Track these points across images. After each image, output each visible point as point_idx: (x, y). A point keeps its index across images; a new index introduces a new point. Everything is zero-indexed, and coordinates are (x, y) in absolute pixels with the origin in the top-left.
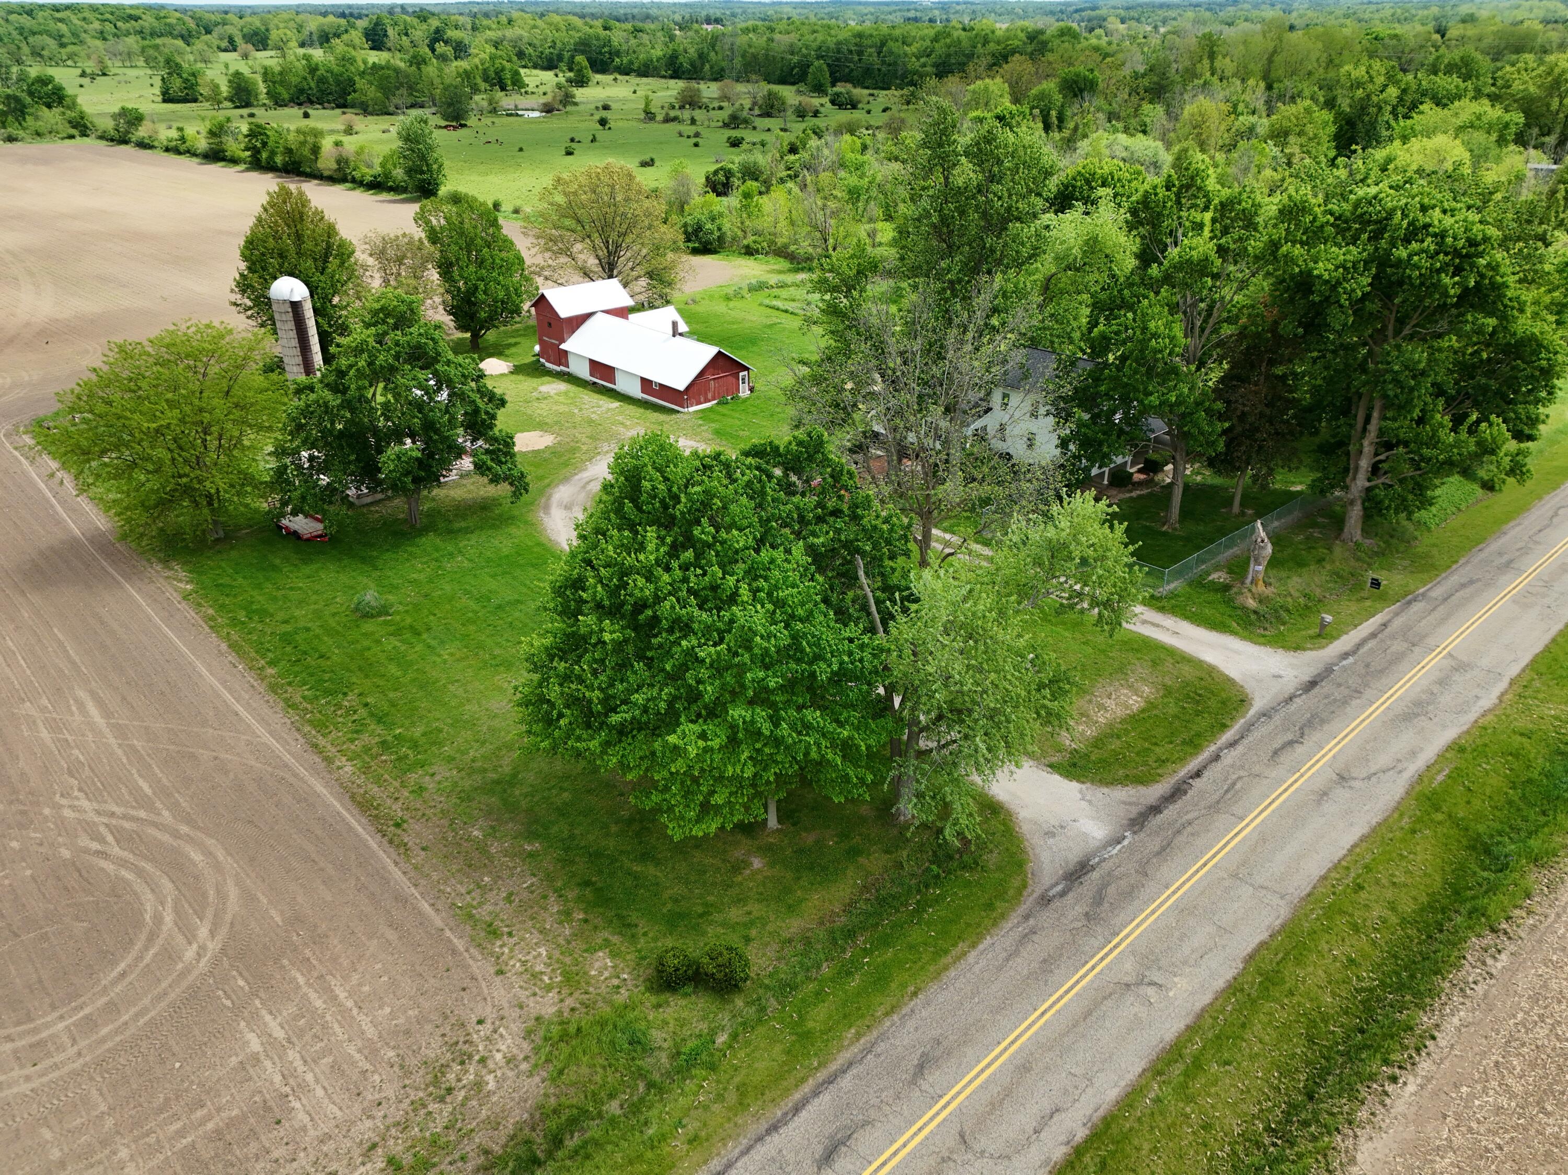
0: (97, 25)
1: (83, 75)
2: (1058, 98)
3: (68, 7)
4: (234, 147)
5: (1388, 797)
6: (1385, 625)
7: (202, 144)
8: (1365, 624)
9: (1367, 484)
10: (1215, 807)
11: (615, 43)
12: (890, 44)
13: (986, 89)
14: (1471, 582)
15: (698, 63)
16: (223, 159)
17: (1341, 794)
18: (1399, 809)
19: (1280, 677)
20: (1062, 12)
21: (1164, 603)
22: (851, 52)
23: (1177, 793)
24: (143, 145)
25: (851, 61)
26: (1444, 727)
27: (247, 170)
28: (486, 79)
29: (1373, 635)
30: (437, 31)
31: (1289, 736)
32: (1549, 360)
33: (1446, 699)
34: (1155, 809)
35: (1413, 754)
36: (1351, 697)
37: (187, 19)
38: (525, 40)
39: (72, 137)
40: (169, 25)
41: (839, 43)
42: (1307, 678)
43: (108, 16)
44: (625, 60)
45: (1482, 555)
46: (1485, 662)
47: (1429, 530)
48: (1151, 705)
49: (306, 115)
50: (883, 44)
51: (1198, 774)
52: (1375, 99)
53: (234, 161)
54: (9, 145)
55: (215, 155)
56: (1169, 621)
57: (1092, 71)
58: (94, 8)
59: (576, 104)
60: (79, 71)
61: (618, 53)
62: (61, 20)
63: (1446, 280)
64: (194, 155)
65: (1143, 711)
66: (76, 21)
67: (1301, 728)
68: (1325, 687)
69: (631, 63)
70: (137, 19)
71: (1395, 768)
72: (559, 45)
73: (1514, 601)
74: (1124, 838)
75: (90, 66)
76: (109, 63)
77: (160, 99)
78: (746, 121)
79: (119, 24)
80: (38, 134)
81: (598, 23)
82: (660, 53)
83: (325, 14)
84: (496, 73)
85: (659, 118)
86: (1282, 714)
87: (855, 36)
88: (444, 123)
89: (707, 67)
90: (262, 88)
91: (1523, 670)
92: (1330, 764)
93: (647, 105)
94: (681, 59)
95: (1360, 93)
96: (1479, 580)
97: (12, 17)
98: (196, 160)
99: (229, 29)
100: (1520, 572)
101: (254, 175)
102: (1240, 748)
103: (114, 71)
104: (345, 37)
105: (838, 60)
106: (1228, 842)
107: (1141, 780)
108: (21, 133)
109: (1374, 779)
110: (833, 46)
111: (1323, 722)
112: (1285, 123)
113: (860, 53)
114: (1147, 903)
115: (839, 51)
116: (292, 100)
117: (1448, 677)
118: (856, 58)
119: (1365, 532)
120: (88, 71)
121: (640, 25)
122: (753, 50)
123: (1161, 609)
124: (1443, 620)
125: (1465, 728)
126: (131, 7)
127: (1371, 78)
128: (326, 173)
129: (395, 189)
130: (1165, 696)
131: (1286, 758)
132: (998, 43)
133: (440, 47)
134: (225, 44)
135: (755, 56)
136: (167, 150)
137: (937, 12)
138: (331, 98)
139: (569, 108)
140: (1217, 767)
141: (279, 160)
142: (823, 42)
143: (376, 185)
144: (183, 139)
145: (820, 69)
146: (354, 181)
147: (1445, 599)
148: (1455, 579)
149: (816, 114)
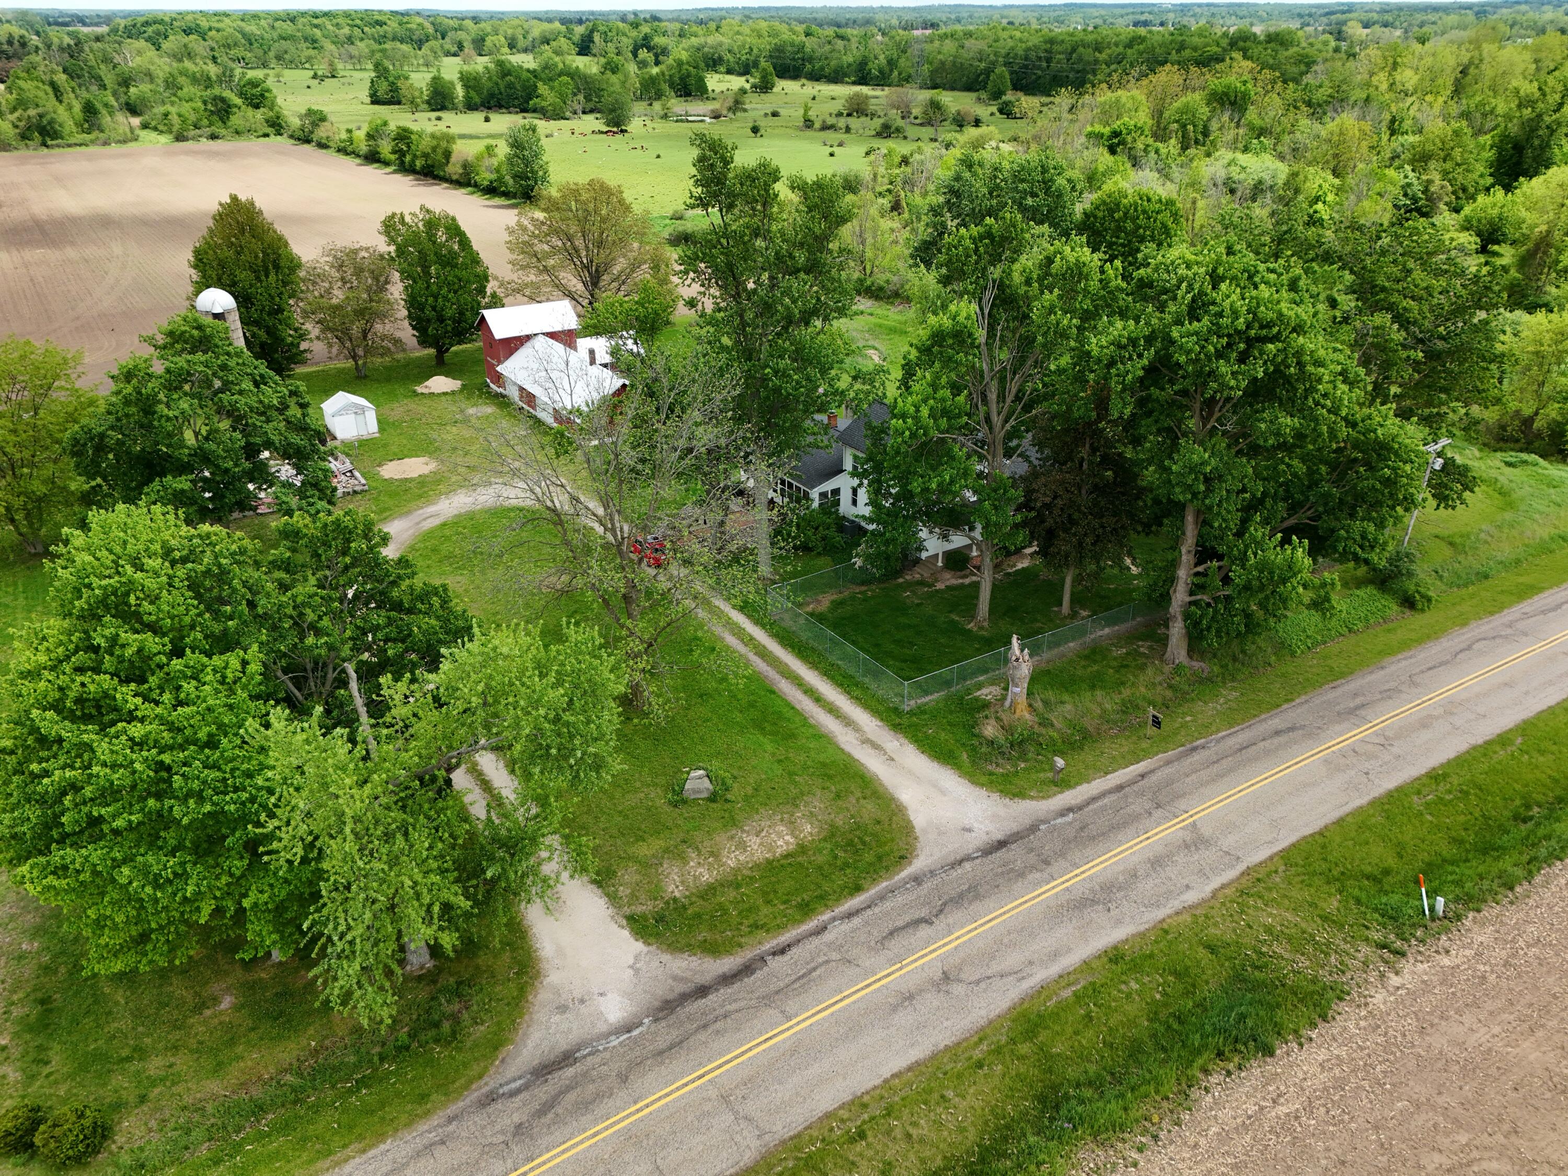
0: (346, 31)
1: (315, 77)
2: (1204, 111)
3: (326, 14)
4: (386, 148)
5: (983, 1013)
6: (1143, 776)
7: (363, 148)
8: (1121, 772)
9: (1188, 599)
10: (768, 1000)
11: (808, 49)
12: (1081, 49)
13: (1118, 100)
14: (1292, 729)
15: (887, 69)
16: (378, 161)
17: (932, 1000)
18: (981, 1035)
19: (969, 830)
20: (1310, 15)
21: (905, 721)
22: (1040, 58)
23: (747, 970)
24: (322, 146)
25: (1039, 68)
26: (1119, 922)
27: (395, 172)
28: (672, 86)
29: (1120, 788)
30: (646, 38)
31: (923, 913)
32: (1394, 469)
33: (1147, 887)
34: (702, 991)
35: (1055, 955)
36: (1033, 868)
37: (427, 25)
38: (726, 47)
39: (266, 135)
40: (410, 30)
41: (1028, 49)
42: (999, 836)
43: (358, 22)
44: (817, 66)
45: (1331, 695)
46: (1228, 842)
47: (1293, 654)
48: (802, 849)
49: (487, 120)
50: (1074, 50)
51: (782, 951)
52: (1547, 119)
53: (387, 164)
54: (211, 142)
55: (372, 158)
56: (893, 743)
57: (1245, 83)
58: (347, 14)
59: (745, 110)
60: (312, 73)
61: (810, 60)
62: (316, 26)
63: (1223, 368)
64: (358, 156)
65: (787, 856)
66: (330, 27)
67: (945, 904)
68: (1015, 852)
69: (822, 69)
70: (381, 24)
71: (1018, 974)
72: (755, 51)
73: (1326, 761)
74: (641, 1024)
75: (322, 69)
76: (340, 66)
77: (368, 100)
78: (898, 130)
79: (366, 29)
80: (237, 133)
81: (800, 29)
82: (851, 60)
83: (550, 21)
84: (681, 79)
85: (817, 125)
86: (937, 881)
87: (1046, 42)
88: (605, 129)
89: (896, 73)
90: (460, 92)
91: (1271, 858)
92: (942, 958)
93: (806, 111)
94: (870, 65)
95: (1527, 112)
96: (1303, 727)
97: (278, 24)
98: (358, 161)
99: (462, 35)
100: (1365, 720)
101: (398, 177)
102: (856, 921)
103: (342, 73)
104: (553, 44)
105: (1026, 67)
106: (750, 1049)
107: (712, 949)
108: (223, 132)
109: (983, 985)
110: (1021, 52)
111: (978, 897)
112: (1429, 147)
113: (1048, 60)
114: (596, 1122)
115: (1026, 59)
116: (483, 105)
117: (1170, 855)
118: (1044, 64)
119: (1191, 652)
120: (320, 73)
121: (841, 31)
122: (940, 57)
123: (897, 728)
124: (1213, 780)
125: (1142, 928)
126: (380, 11)
127: (1544, 95)
128: (455, 177)
129: (506, 195)
130: (825, 840)
131: (895, 944)
132: (1195, 49)
133: (643, 54)
134: (454, 49)
135: (943, 63)
136: (339, 151)
137: (1171, 16)
138: (516, 102)
139: (739, 114)
140: (816, 941)
141: (419, 164)
142: (1012, 48)
143: (491, 190)
144: (351, 141)
145: (1001, 76)
146: (476, 185)
147: (1240, 750)
148: (1276, 722)
149: (977, 123)
